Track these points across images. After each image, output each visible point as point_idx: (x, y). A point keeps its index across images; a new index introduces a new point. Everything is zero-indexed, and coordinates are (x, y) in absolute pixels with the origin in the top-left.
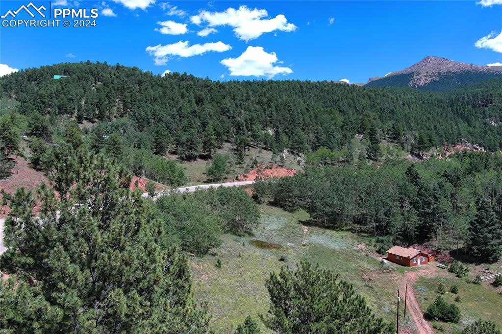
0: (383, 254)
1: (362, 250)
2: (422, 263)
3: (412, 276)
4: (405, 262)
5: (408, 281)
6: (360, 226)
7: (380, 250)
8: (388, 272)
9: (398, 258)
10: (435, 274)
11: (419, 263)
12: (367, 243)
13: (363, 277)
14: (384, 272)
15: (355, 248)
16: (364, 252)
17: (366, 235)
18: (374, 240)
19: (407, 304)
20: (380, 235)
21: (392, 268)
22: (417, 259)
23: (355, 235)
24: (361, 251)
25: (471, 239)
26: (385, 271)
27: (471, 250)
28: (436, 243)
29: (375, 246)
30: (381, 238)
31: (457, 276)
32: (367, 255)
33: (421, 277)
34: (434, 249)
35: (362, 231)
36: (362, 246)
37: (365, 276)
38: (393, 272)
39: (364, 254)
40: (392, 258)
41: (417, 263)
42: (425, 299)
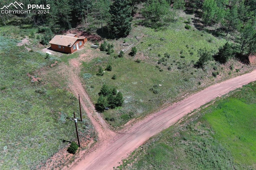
0: (47, 45)
1: (26, 45)
2: (80, 47)
3: (75, 63)
4: (66, 50)
5: (74, 70)
6: (21, 18)
7: (43, 41)
8: (54, 66)
9: (60, 47)
10: (92, 57)
11: (78, 48)
12: (30, 35)
13: (32, 81)
14: (51, 67)
15: (19, 45)
16: (29, 47)
17: (28, 26)
18: (35, 30)
21: (57, 61)
22: (76, 45)
23: (17, 28)
24: (25, 47)
26: (52, 65)
29: (38, 38)
30: (41, 27)
31: (107, 54)
32: (31, 51)
33: (84, 63)
35: (23, 23)
36: (26, 41)
37: (35, 80)
38: (59, 64)
39: (29, 49)
40: (54, 48)
41: (76, 48)
42: (91, 87)
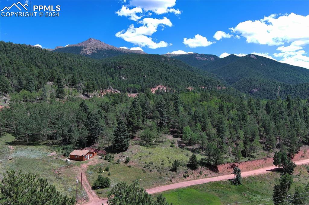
0: (67, 156)
1: (54, 156)
2: (90, 158)
3: (84, 166)
4: (80, 159)
5: (82, 169)
6: (52, 141)
7: (65, 154)
8: (70, 167)
9: (76, 157)
10: (97, 163)
11: (88, 158)
12: (57, 151)
13: (55, 173)
14: (68, 167)
15: (49, 155)
16: (55, 157)
17: (56, 146)
18: (61, 148)
19: (82, 183)
20: (65, 145)
21: (73, 164)
22: (87, 156)
23: (49, 147)
24: (53, 157)
25: (115, 140)
26: (68, 166)
27: (115, 146)
28: (97, 145)
29: (62, 152)
30: (66, 146)
31: (109, 162)
32: (57, 159)
33: (90, 166)
34: (97, 148)
35: (53, 144)
36: (54, 153)
37: (56, 172)
38: (73, 166)
39: (55, 158)
40: (73, 158)
41: (87, 158)
42: (92, 178)
